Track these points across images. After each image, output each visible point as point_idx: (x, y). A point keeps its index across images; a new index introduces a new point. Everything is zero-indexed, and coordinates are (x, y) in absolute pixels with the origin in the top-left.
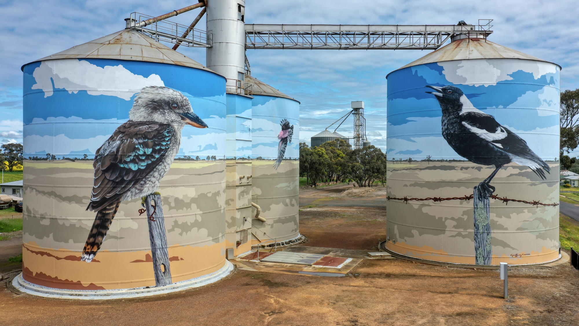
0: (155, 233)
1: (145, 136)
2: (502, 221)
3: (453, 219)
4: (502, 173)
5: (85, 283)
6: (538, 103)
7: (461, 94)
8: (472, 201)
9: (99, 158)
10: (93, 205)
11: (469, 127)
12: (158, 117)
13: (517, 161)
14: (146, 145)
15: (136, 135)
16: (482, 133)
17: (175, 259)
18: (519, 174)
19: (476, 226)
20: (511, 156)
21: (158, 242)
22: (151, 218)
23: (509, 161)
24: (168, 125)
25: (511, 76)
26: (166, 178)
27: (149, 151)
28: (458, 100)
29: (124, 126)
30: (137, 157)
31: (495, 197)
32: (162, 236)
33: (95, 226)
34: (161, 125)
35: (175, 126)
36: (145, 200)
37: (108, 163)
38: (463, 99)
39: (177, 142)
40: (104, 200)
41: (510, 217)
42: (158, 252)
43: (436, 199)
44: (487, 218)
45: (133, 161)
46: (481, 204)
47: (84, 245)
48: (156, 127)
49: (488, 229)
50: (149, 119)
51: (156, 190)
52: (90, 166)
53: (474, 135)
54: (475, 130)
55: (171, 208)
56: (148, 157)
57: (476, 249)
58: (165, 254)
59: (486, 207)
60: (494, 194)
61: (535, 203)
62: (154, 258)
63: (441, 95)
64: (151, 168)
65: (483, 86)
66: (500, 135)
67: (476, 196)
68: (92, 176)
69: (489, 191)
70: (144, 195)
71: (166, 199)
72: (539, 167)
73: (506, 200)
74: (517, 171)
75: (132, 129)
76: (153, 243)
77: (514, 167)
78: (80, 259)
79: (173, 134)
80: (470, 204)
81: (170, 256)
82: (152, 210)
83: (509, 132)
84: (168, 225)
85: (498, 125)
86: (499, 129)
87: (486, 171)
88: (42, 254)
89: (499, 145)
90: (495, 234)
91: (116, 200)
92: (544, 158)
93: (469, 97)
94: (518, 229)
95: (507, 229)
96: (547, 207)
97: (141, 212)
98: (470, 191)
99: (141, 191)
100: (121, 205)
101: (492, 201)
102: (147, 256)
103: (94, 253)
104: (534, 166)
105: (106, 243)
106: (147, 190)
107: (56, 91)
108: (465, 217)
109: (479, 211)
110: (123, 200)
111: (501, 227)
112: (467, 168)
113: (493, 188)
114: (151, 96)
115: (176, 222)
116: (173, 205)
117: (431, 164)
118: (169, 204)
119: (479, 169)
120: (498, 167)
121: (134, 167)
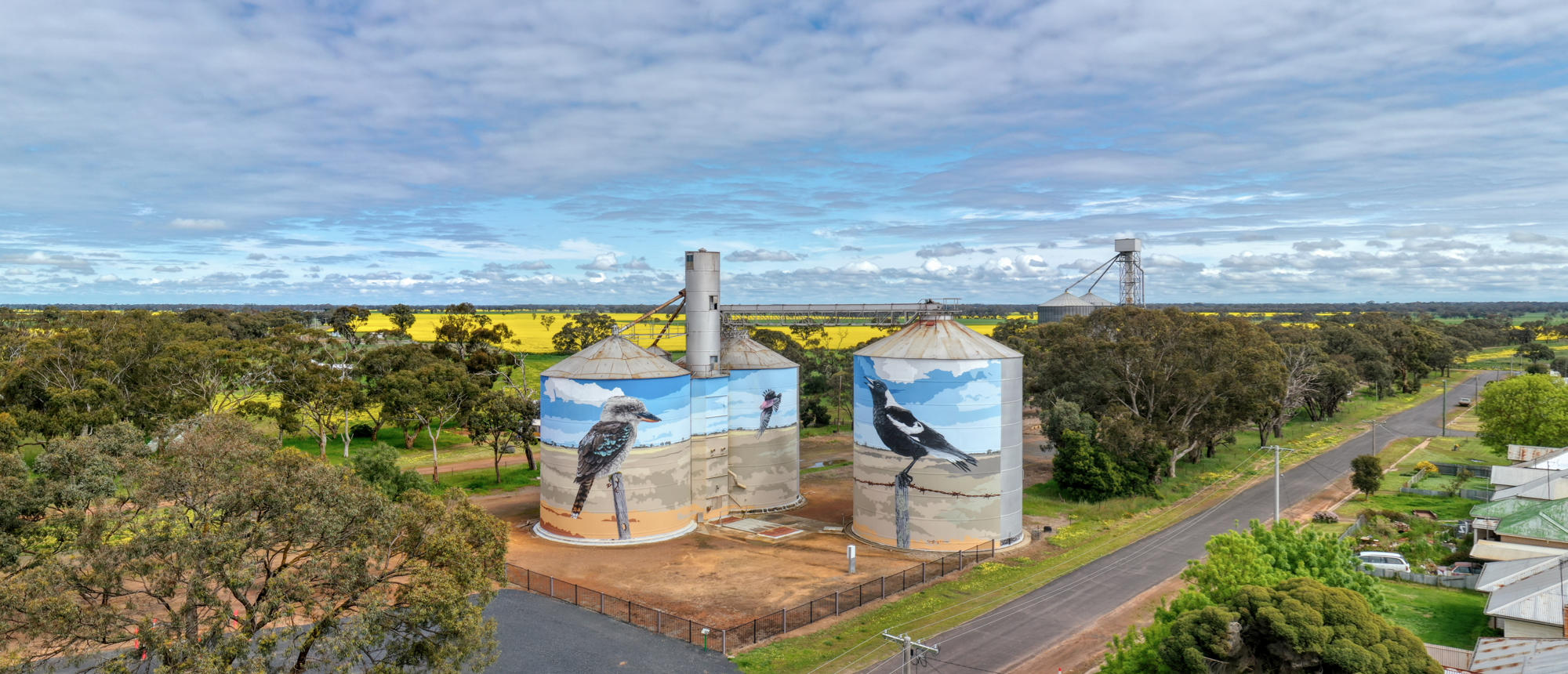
0: (618, 501)
1: (611, 432)
2: (919, 509)
3: (880, 503)
4: (920, 464)
5: (573, 533)
6: (960, 399)
7: (886, 389)
8: (894, 488)
9: (581, 448)
10: (578, 480)
11: (892, 419)
12: (620, 418)
13: (934, 454)
14: (611, 438)
15: (605, 431)
16: (902, 426)
17: (634, 520)
18: (936, 467)
19: (897, 512)
20: (927, 449)
21: (620, 507)
22: (615, 491)
23: (925, 453)
24: (628, 423)
25: (927, 374)
26: (626, 461)
27: (614, 443)
28: (884, 394)
29: (597, 426)
30: (606, 447)
31: (912, 486)
32: (624, 504)
33: (579, 494)
34: (622, 423)
35: (633, 423)
36: (611, 478)
37: (586, 451)
38: (888, 394)
39: (634, 435)
40: (584, 477)
41: (926, 506)
42: (621, 515)
43: (870, 483)
44: (906, 505)
45: (603, 450)
46: (901, 492)
47: (572, 506)
48: (619, 425)
49: (906, 514)
50: (614, 420)
51: (619, 470)
52: (575, 452)
53: (895, 428)
54: (896, 423)
55: (629, 483)
56: (613, 447)
57: (898, 533)
58: (626, 517)
59: (905, 495)
60: (912, 483)
61: (955, 494)
62: (617, 519)
63: (872, 387)
64: (615, 455)
65: (901, 384)
66: (917, 429)
67: (897, 484)
68: (577, 460)
69: (907, 480)
70: (611, 473)
71: (626, 476)
72: (960, 460)
73: (923, 490)
74: (934, 463)
75: (602, 428)
76: (617, 509)
77: (931, 460)
78: (570, 516)
79: (631, 429)
80: (892, 491)
81: (629, 518)
82: (616, 485)
83: (924, 426)
84: (628, 495)
85: (915, 420)
86: (916, 423)
87: (905, 461)
88: (550, 510)
89: (917, 439)
90: (913, 520)
91: (592, 477)
92: (967, 451)
93: (892, 392)
94: (935, 517)
95: (923, 516)
96: (971, 498)
97: (608, 486)
98: (892, 479)
99: (608, 471)
100: (595, 480)
101: (910, 489)
102: (613, 517)
103: (579, 513)
104: (953, 459)
105: (586, 506)
106: (612, 471)
107: (557, 399)
108: (889, 502)
109: (899, 498)
110: (596, 477)
111: (918, 515)
112: (890, 458)
113: (911, 478)
114: (614, 404)
115: (633, 493)
116: (631, 481)
117: (867, 450)
118: (628, 480)
119: (899, 459)
120: (916, 459)
121: (603, 454)
